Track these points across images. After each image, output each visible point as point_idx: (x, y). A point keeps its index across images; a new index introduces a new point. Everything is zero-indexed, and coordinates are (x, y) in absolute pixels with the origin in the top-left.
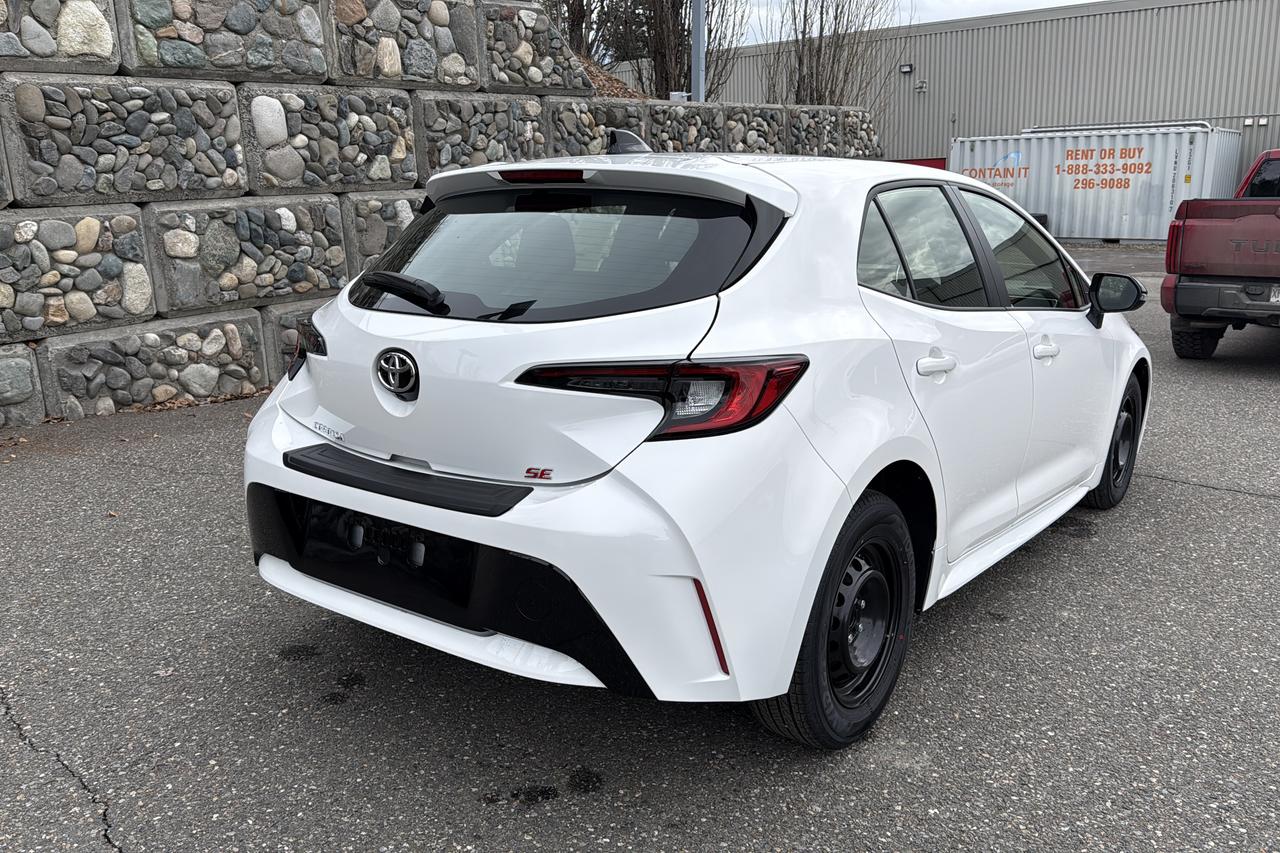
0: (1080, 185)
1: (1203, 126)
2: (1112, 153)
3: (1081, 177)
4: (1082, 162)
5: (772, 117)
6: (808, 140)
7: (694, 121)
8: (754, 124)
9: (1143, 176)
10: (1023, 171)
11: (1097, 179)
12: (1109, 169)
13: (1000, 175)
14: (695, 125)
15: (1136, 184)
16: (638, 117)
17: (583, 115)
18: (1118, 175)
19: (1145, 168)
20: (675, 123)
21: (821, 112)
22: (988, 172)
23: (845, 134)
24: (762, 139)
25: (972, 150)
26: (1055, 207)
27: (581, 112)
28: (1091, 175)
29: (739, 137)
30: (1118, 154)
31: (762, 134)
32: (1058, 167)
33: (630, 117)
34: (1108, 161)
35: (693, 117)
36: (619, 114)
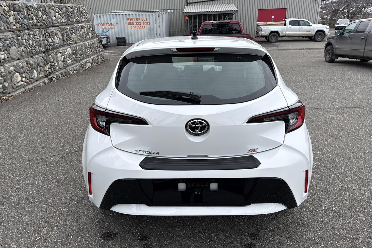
0: (132, 28)
1: (159, 12)
2: (139, 19)
3: (132, 26)
4: (132, 22)
5: (61, 8)
6: (72, 16)
7: (40, 10)
8: (57, 10)
9: (148, 26)
10: (116, 24)
11: (137, 26)
12: (139, 24)
13: (109, 25)
14: (40, 11)
15: (147, 27)
16: (23, 8)
17: (5, 7)
18: (142, 25)
19: (149, 23)
20: (34, 10)
21: (73, 7)
22: (106, 24)
23: (80, 14)
24: (60, 16)
25: (100, 18)
26: (127, 35)
27: (4, 6)
28: (135, 25)
29: (53, 15)
30: (141, 19)
31: (60, 14)
32: (126, 23)
33: (20, 8)
34: (139, 21)
35: (39, 8)
36: (17, 7)
